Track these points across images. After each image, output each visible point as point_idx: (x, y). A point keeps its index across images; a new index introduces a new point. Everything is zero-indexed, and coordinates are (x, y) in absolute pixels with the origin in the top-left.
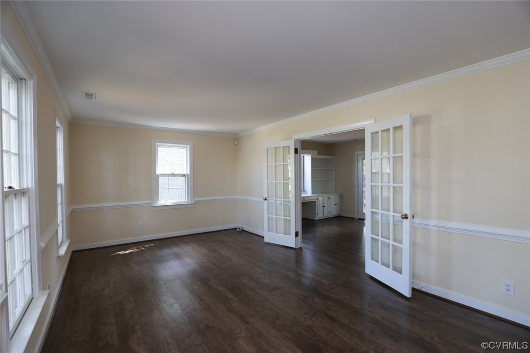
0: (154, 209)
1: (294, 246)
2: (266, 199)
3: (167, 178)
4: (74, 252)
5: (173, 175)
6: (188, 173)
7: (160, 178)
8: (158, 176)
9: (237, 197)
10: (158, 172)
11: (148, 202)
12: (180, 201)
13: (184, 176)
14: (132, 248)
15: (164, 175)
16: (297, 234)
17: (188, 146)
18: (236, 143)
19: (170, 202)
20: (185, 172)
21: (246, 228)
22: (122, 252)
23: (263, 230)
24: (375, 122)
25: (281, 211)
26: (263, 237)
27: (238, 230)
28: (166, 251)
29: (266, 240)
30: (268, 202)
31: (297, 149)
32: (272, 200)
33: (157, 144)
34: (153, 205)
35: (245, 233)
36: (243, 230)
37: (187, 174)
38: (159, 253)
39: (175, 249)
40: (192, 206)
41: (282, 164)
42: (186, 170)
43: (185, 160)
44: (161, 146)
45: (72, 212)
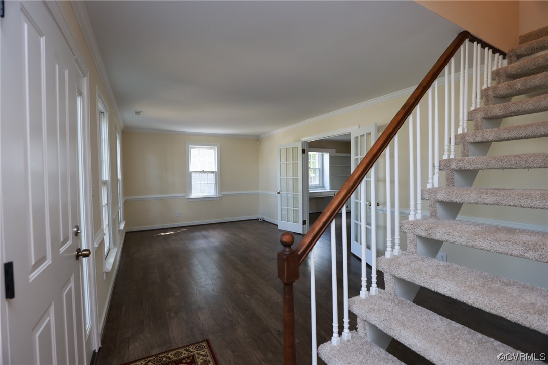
0: (188, 200)
1: (301, 233)
2: (279, 193)
3: (198, 174)
4: (127, 233)
5: (203, 172)
6: (216, 170)
7: (193, 175)
8: (191, 173)
9: (259, 191)
10: (191, 170)
11: (183, 194)
12: (209, 194)
13: (213, 173)
14: (171, 231)
15: (197, 172)
16: (304, 223)
17: (216, 147)
18: (258, 144)
19: (200, 195)
20: (213, 170)
21: (266, 219)
22: (163, 234)
23: (277, 219)
24: (359, 127)
25: (291, 203)
26: (277, 225)
27: (259, 220)
28: (197, 234)
29: (280, 228)
30: (281, 196)
31: (304, 150)
32: (284, 194)
33: (190, 146)
34: (187, 197)
35: (265, 223)
36: (264, 221)
37: (216, 172)
38: (191, 235)
39: (204, 233)
40: (220, 199)
41: (292, 162)
42: (214, 168)
43: (214, 159)
44: (193, 148)
45: (125, 201)
